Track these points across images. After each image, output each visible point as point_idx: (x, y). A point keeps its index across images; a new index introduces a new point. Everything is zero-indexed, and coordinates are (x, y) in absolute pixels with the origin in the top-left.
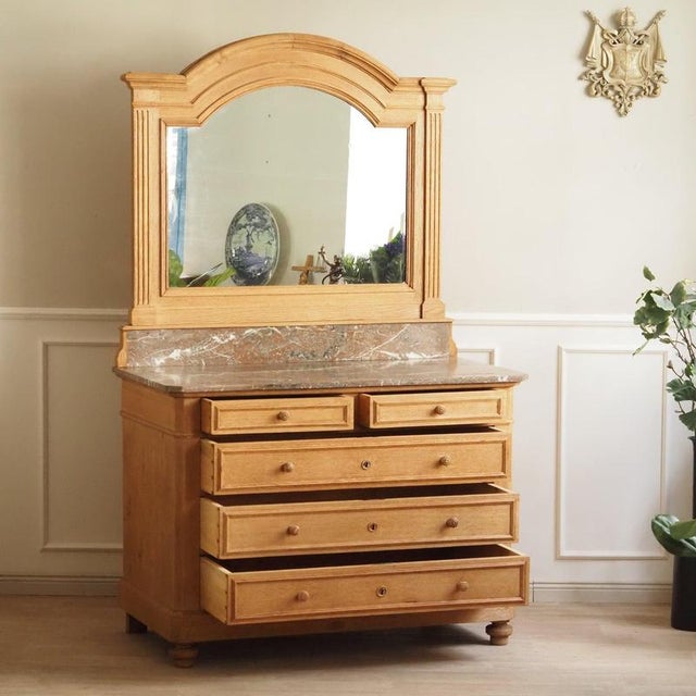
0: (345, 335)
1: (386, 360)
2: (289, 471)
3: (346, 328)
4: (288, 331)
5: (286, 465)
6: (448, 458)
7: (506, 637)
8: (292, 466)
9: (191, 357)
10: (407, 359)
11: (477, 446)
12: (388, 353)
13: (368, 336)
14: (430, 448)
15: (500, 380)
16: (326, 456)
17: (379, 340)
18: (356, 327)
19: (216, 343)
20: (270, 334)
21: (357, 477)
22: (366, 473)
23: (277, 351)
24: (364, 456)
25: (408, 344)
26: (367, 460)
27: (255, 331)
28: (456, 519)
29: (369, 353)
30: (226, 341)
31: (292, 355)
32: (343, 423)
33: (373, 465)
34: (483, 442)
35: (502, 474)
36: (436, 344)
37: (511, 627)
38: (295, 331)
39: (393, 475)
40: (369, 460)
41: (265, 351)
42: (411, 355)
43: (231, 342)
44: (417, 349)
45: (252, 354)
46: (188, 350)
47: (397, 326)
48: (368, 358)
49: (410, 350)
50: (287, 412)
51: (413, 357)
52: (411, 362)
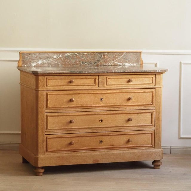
0: (102, 56)
1: (117, 65)
2: (73, 101)
3: (103, 54)
4: (81, 55)
5: (72, 99)
6: (132, 97)
7: (159, 166)
8: (74, 99)
9: (46, 63)
10: (125, 65)
11: (142, 93)
12: (118, 63)
13: (111, 56)
14: (125, 94)
15: (157, 71)
16: (87, 96)
17: (115, 58)
18: (106, 53)
19: (55, 58)
20: (75, 55)
21: (98, 104)
22: (101, 102)
23: (77, 62)
24: (101, 96)
25: (125, 60)
26: (102, 98)
27: (69, 54)
28: (132, 118)
29: (111, 63)
30: (58, 58)
31: (83, 63)
32: (94, 84)
33: (104, 100)
34: (144, 92)
35: (152, 104)
36: (135, 60)
37: (161, 162)
38: (84, 54)
39: (112, 104)
40: (103, 98)
41: (73, 61)
42: (126, 64)
43: (60, 58)
44: (129, 62)
45: (68, 62)
46: (44, 61)
47: (122, 53)
48: (111, 65)
49: (126, 62)
50: (73, 80)
51: (127, 65)
52: (126, 67)
